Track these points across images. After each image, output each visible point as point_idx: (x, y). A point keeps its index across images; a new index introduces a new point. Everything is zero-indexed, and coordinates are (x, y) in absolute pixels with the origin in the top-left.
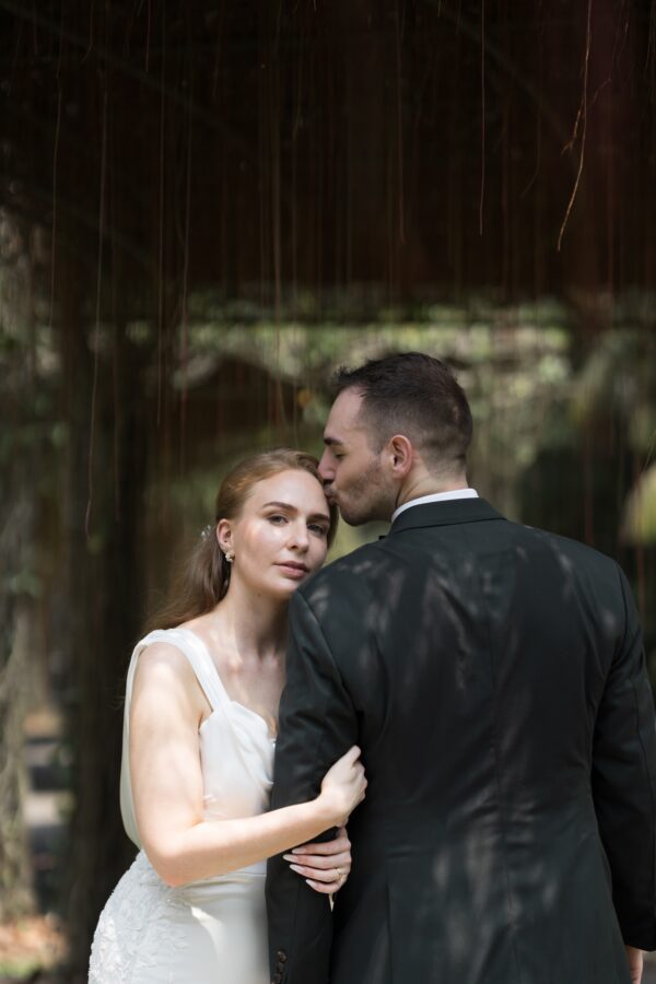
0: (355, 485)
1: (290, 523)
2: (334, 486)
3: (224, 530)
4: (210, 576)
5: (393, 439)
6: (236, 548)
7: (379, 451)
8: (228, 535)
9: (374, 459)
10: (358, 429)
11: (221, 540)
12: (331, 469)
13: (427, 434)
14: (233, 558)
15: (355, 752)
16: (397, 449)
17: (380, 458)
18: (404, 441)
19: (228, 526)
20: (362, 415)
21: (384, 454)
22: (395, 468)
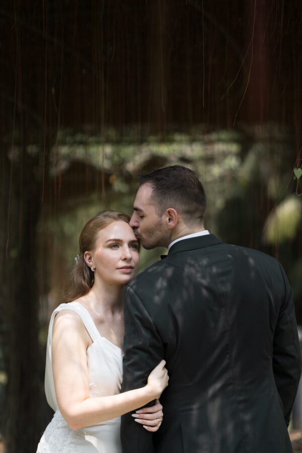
0: (150, 231)
1: (120, 247)
2: (139, 230)
3: (88, 257)
4: (84, 278)
5: (168, 210)
6: (95, 264)
7: (161, 216)
8: (90, 258)
9: (159, 219)
10: (150, 204)
11: (87, 262)
12: (137, 222)
13: (184, 207)
14: (95, 269)
15: (163, 363)
16: (170, 215)
17: (161, 219)
18: (173, 211)
19: (89, 254)
20: (152, 198)
21: (164, 217)
22: (169, 224)
